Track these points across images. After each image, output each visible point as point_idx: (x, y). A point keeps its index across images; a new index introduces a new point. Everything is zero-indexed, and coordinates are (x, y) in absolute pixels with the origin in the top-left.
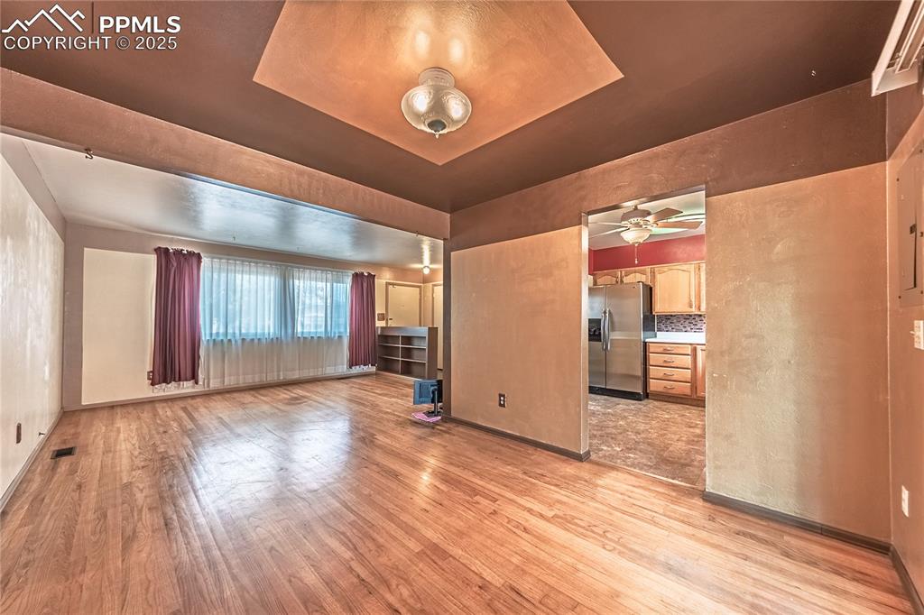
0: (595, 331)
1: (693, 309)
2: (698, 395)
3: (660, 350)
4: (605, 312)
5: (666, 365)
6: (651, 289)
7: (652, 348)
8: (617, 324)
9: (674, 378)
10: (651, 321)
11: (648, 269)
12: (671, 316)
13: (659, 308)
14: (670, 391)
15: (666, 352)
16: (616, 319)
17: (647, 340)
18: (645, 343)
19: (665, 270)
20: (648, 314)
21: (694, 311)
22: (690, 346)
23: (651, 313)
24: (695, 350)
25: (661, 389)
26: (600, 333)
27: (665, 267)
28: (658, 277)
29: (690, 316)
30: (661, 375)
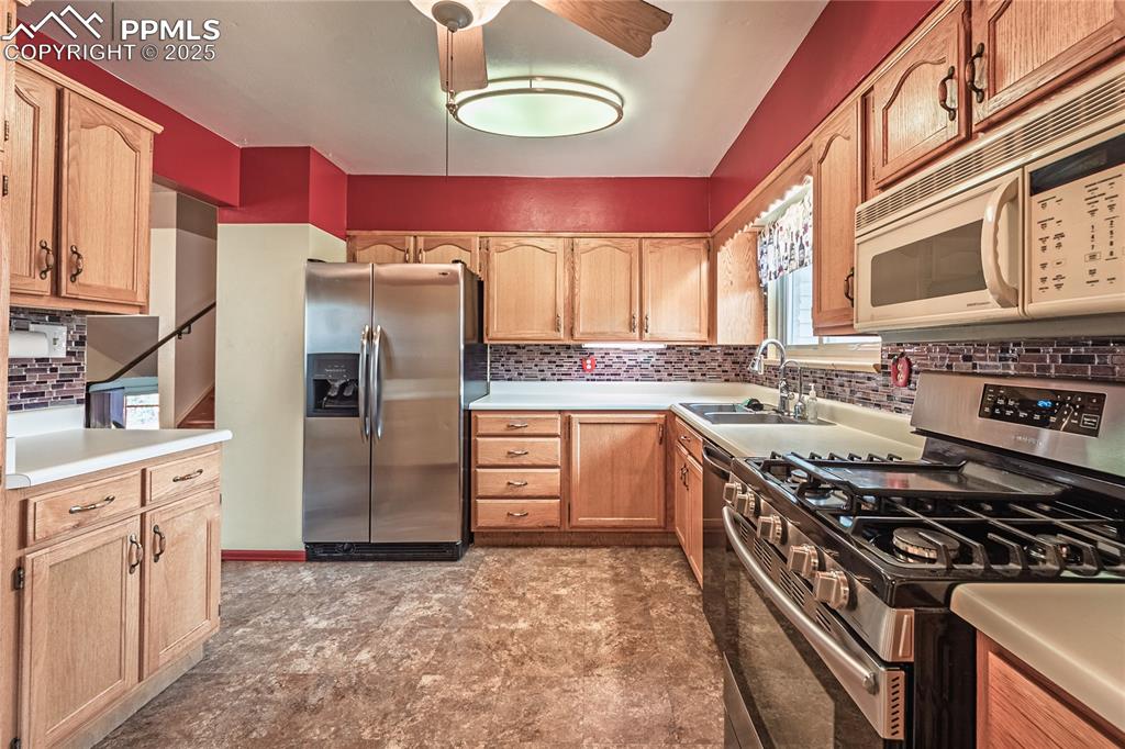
0: (343, 387)
1: (562, 334)
2: (574, 523)
3: (501, 428)
4: (370, 337)
5: (513, 462)
6: (481, 284)
7: (483, 424)
8: (399, 365)
9: (527, 491)
10: (481, 357)
11: (475, 237)
12: (518, 347)
13: (499, 329)
14: (520, 523)
15: (512, 432)
16: (398, 351)
17: (473, 405)
18: (468, 413)
19: (510, 243)
20: (475, 342)
21: (562, 337)
22: (559, 416)
23: (481, 339)
24: (568, 424)
25: (501, 521)
26: (356, 392)
27: (507, 239)
28: (496, 258)
29: (552, 347)
30: (500, 488)
